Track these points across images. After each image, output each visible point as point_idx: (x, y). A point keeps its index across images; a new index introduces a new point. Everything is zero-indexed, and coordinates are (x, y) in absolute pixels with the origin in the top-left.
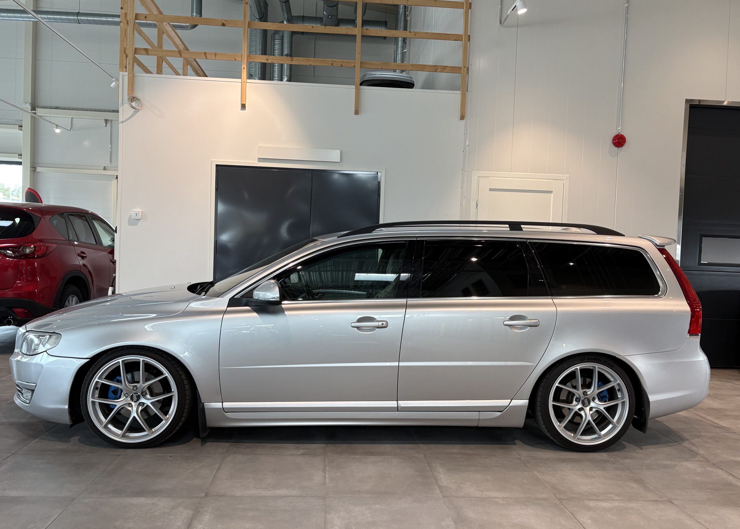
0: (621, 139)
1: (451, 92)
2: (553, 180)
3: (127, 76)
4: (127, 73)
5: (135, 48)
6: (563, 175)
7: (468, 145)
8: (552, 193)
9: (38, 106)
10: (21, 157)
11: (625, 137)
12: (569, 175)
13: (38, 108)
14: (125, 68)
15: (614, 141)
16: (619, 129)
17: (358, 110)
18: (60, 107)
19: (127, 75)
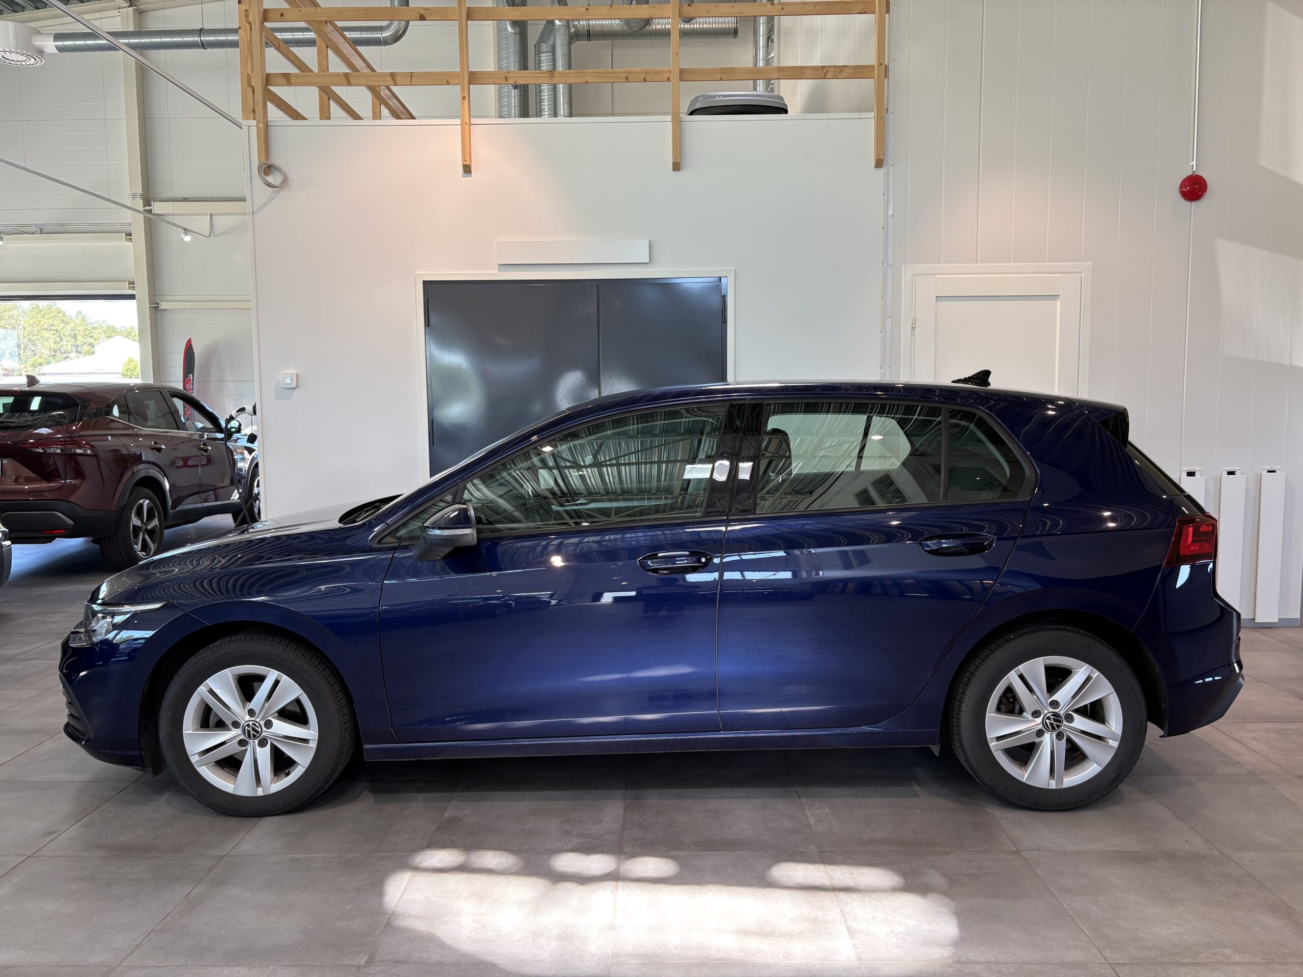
0: (1197, 185)
1: (856, 115)
2: (1060, 275)
3: (256, 127)
4: (254, 123)
5: (267, 74)
6: (1079, 263)
7: (891, 216)
8: (1057, 300)
9: (155, 198)
10: (133, 286)
11: (1204, 180)
12: (1091, 263)
13: (154, 201)
14: (252, 112)
15: (1183, 189)
16: (1193, 166)
17: (679, 161)
18: (190, 198)
19: (255, 125)
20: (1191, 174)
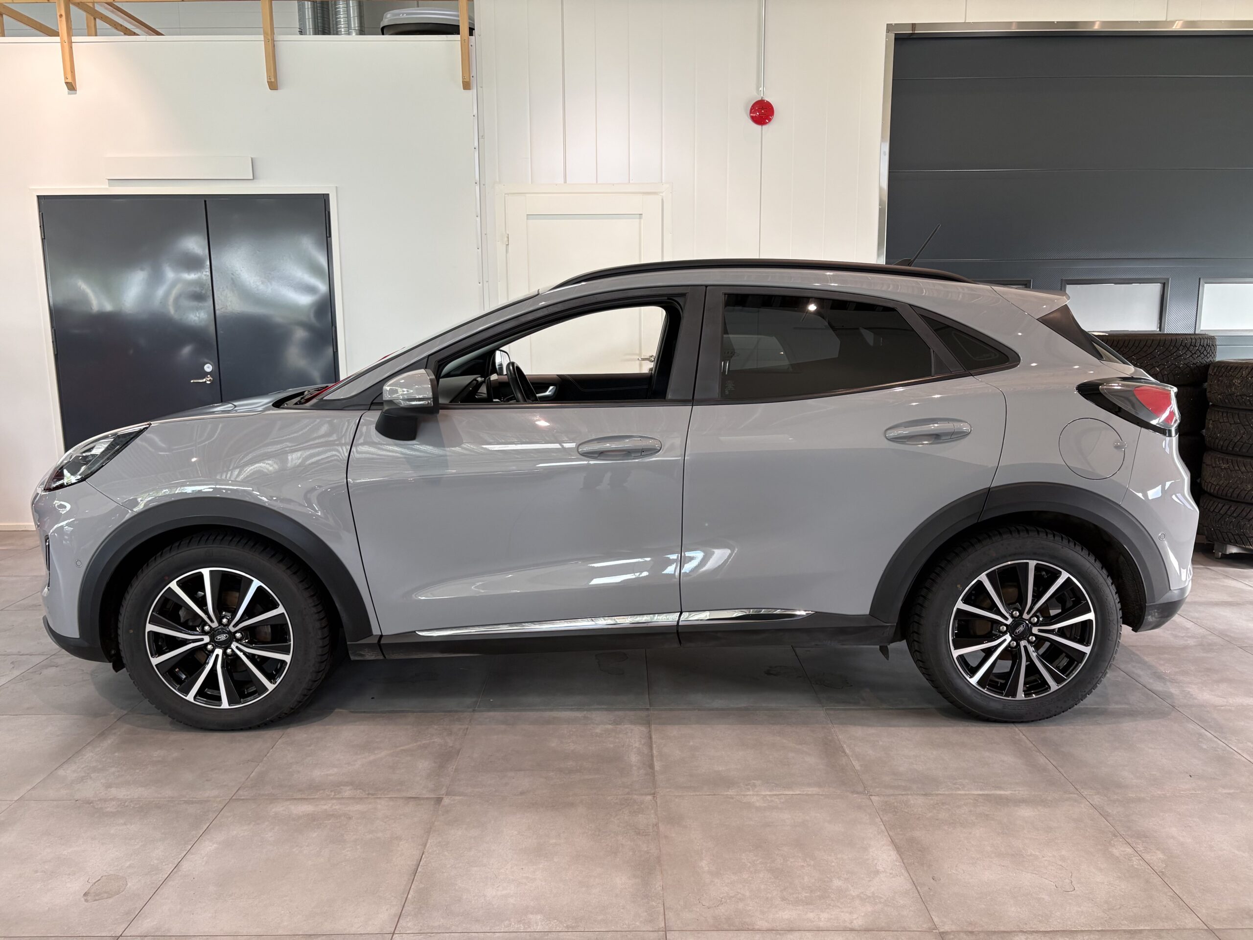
0: (764, 109)
1: (444, 37)
7: (482, 136)
8: (642, 218)
11: (771, 105)
15: (752, 114)
16: (762, 91)
17: (273, 80)
20: (760, 99)
